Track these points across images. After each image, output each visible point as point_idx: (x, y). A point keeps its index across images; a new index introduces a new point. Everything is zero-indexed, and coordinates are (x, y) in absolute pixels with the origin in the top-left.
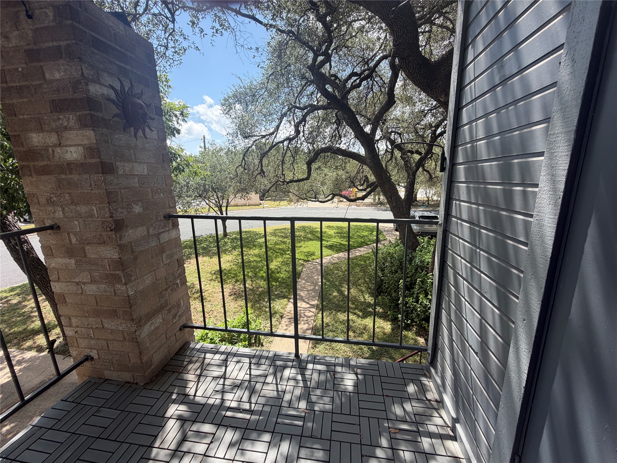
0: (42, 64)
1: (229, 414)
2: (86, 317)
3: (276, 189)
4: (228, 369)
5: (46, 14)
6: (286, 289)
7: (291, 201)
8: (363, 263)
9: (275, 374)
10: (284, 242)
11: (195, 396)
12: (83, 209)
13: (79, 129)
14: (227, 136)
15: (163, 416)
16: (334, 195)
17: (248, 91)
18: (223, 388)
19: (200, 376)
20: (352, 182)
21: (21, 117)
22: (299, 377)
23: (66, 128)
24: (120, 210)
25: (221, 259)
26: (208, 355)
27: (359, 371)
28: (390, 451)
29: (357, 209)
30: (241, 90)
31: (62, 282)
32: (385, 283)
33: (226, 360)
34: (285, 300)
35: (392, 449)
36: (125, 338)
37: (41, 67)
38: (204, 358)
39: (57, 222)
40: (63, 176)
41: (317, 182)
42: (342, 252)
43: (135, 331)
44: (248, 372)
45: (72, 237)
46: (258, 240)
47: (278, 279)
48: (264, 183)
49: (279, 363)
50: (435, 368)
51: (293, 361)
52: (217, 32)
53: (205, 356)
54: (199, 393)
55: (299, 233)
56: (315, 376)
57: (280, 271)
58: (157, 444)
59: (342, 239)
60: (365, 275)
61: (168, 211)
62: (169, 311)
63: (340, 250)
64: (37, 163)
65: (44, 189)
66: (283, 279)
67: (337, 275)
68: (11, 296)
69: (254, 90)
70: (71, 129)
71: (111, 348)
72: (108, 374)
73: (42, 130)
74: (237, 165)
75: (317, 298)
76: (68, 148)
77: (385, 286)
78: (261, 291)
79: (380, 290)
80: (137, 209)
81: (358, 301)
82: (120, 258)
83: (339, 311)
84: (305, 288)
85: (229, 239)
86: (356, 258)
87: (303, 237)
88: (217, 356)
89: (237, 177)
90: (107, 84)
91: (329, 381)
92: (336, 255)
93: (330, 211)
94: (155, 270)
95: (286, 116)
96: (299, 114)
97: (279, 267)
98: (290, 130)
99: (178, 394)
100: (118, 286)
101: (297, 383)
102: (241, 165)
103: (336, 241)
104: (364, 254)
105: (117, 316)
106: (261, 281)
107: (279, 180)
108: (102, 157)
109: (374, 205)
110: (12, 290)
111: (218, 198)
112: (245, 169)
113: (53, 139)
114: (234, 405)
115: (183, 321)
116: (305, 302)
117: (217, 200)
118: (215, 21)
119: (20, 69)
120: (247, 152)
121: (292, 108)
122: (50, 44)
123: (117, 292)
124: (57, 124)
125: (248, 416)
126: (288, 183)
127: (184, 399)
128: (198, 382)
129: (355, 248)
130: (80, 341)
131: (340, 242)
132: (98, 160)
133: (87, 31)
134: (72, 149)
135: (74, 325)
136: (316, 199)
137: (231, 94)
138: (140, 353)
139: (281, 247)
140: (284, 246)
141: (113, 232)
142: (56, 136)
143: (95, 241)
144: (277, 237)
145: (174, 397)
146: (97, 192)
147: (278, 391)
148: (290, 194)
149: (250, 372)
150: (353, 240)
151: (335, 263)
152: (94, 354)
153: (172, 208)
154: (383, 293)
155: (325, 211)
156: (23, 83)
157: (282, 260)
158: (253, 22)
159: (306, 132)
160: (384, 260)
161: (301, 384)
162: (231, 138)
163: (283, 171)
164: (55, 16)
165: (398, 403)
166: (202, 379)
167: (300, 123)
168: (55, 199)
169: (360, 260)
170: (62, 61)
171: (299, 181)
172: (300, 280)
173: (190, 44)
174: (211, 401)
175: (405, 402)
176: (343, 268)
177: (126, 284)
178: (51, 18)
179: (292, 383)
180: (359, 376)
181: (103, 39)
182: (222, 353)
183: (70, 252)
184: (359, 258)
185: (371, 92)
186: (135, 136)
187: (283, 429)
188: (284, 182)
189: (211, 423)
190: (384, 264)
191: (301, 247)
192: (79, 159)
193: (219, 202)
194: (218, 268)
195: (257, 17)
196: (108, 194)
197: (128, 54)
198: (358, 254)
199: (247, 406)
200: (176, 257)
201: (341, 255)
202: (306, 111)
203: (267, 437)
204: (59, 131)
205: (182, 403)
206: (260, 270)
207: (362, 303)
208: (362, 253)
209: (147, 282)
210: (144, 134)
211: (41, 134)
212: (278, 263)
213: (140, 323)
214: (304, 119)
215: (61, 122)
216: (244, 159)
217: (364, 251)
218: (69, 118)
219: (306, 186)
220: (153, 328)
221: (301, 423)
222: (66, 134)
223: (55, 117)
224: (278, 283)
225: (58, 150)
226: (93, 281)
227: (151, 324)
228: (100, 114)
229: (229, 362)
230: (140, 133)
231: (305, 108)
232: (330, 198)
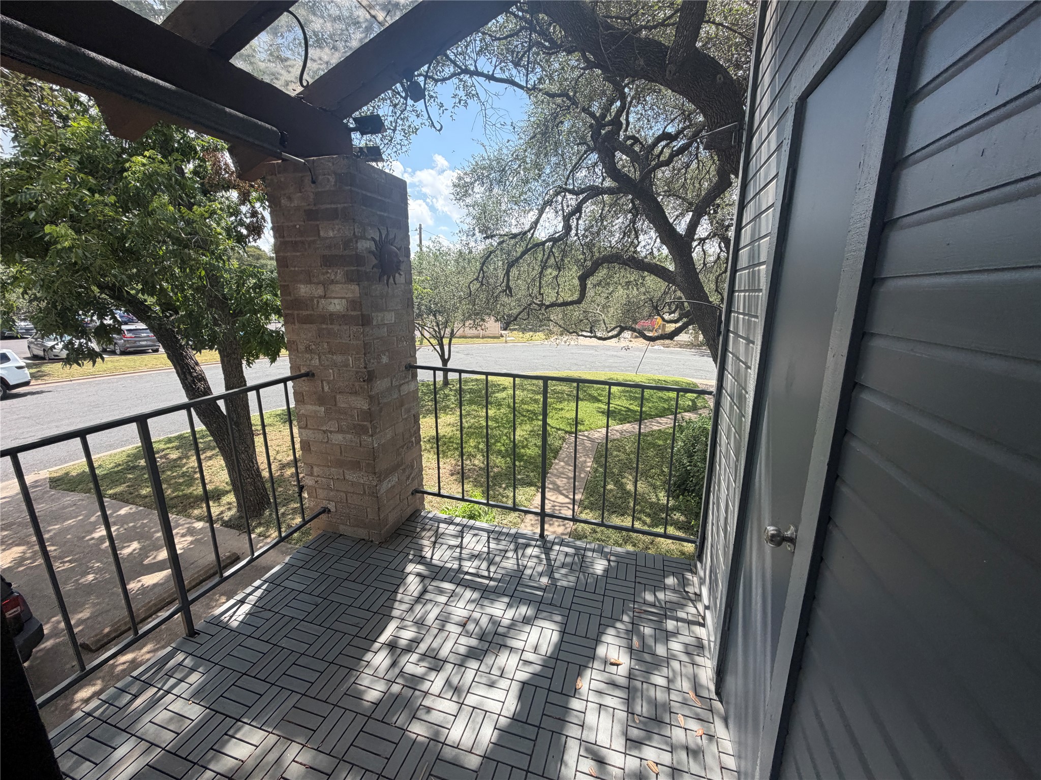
0: (318, 222)
1: (467, 577)
2: (328, 466)
3: (529, 315)
4: (464, 540)
5: (328, 180)
6: (535, 473)
7: (551, 332)
8: (661, 443)
9: (516, 551)
10: (535, 399)
11: (432, 558)
12: (339, 358)
13: (345, 283)
14: (459, 234)
15: (403, 571)
16: (623, 329)
17: (494, 163)
18: (460, 556)
19: (435, 543)
20: (656, 308)
21: (293, 269)
22: (543, 556)
23: (332, 282)
24: (372, 361)
25: (439, 421)
26: (442, 525)
27: (612, 558)
28: (630, 626)
29: (664, 352)
30: (484, 162)
31: (310, 429)
32: (692, 477)
33: (462, 532)
34: (533, 488)
35: (633, 623)
36: (365, 492)
37: (318, 225)
38: (438, 527)
39: (312, 368)
40: (324, 326)
41: (596, 306)
42: (629, 422)
43: (376, 486)
44: (486, 545)
45: (325, 384)
46: (496, 395)
47: (523, 456)
48: (510, 305)
49: (521, 541)
50: (701, 562)
51: (537, 540)
52: (460, 102)
53: (438, 525)
54: (436, 557)
55: (560, 388)
56: (561, 558)
57: (527, 445)
58: (401, 591)
59: (632, 402)
60: (663, 462)
61: (409, 360)
62: (404, 470)
63: (625, 419)
64: (301, 312)
65: (305, 337)
66: (531, 457)
67: (617, 459)
68: (168, 448)
69: (503, 163)
70: (337, 283)
71: (349, 502)
72: (342, 529)
73: (309, 282)
74: (470, 278)
75: (582, 490)
76: (332, 301)
77: (692, 481)
78: (497, 473)
79: (683, 487)
80: (385, 359)
81: (646, 501)
82: (369, 409)
83: (614, 512)
84: (563, 473)
85: (451, 390)
86: (651, 433)
87: (567, 395)
88: (452, 527)
89: (470, 296)
90: (370, 237)
91: (576, 564)
92: (618, 427)
93: (615, 353)
94: (395, 425)
95: (550, 205)
96: (572, 200)
97: (526, 439)
98: (555, 222)
99: (415, 556)
100: (364, 437)
101: (541, 561)
102: (477, 279)
103: (620, 404)
104: (666, 429)
105: (360, 467)
106: (497, 458)
107: (534, 302)
108: (363, 310)
109: (695, 346)
110: (170, 441)
111: (438, 325)
112: (482, 285)
113: (320, 291)
114: (471, 570)
115: (415, 486)
116: (563, 494)
117: (437, 329)
118: (458, 88)
119: (298, 226)
120: (487, 257)
121: (562, 190)
122: (328, 206)
123: (362, 443)
124: (325, 277)
125: (486, 582)
126: (548, 307)
127: (421, 560)
128: (434, 548)
129: (651, 417)
130: (320, 491)
131: (628, 406)
132: (359, 313)
133: (359, 191)
134: (336, 301)
135: (315, 474)
136: (592, 333)
137: (468, 170)
138: (379, 508)
139: (530, 408)
140: (536, 406)
141: (366, 383)
142: (322, 288)
143: (347, 390)
144: (525, 392)
145: (411, 557)
146: (354, 343)
147: (518, 565)
148: (551, 323)
149: (489, 545)
150: (650, 405)
151: (615, 440)
152: (331, 507)
153: (412, 357)
154: (688, 492)
155: (609, 353)
156: (298, 239)
157: (531, 429)
158: (511, 88)
159: (581, 227)
160: (695, 440)
161: (545, 562)
162: (464, 238)
163: (540, 289)
164: (336, 182)
165: (650, 591)
166: (437, 546)
167: (572, 214)
168: (313, 347)
169: (658, 438)
170: (337, 221)
171: (565, 304)
172: (557, 461)
173: (424, 121)
174: (449, 565)
175: (658, 590)
176: (627, 448)
177: (372, 436)
178: (333, 183)
179: (535, 560)
180: (612, 563)
181: (369, 194)
182: (458, 525)
183: (321, 400)
184: (657, 435)
185: (696, 161)
186: (387, 284)
187: (522, 595)
188: (541, 305)
189: (450, 582)
190: (693, 445)
191: (562, 409)
192: (342, 310)
193: (440, 333)
194: (434, 433)
195: (517, 80)
196: (365, 345)
197: (387, 200)
198: (655, 428)
199: (486, 574)
200: (413, 412)
201: (627, 426)
202: (581, 197)
203: (506, 600)
204: (326, 284)
205: (419, 563)
206: (497, 441)
207: (652, 505)
208: (662, 427)
209: (388, 436)
210: (394, 281)
211: (309, 286)
212: (525, 433)
213: (381, 477)
214: (578, 209)
215: (329, 275)
216: (482, 269)
217: (666, 423)
218: (337, 272)
219: (576, 313)
220: (390, 486)
221: (541, 593)
222: (332, 287)
223: (324, 271)
224: (522, 463)
225: (323, 301)
226: (340, 431)
227: (389, 481)
228: (363, 269)
229: (465, 534)
230: (391, 280)
231: (582, 191)
232: (614, 333)
